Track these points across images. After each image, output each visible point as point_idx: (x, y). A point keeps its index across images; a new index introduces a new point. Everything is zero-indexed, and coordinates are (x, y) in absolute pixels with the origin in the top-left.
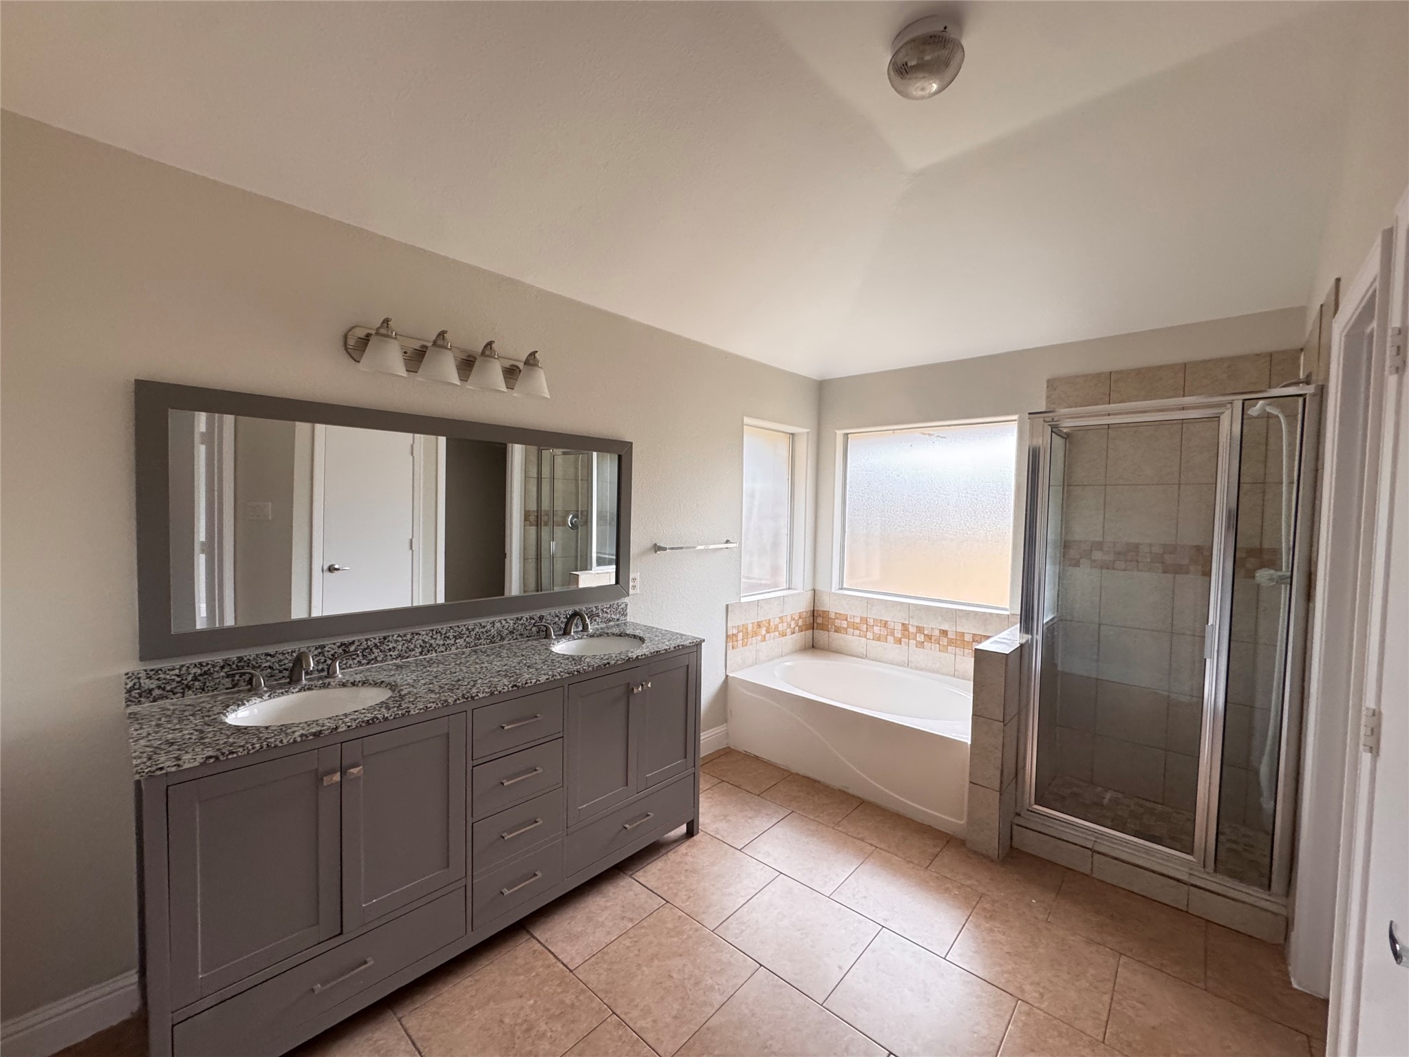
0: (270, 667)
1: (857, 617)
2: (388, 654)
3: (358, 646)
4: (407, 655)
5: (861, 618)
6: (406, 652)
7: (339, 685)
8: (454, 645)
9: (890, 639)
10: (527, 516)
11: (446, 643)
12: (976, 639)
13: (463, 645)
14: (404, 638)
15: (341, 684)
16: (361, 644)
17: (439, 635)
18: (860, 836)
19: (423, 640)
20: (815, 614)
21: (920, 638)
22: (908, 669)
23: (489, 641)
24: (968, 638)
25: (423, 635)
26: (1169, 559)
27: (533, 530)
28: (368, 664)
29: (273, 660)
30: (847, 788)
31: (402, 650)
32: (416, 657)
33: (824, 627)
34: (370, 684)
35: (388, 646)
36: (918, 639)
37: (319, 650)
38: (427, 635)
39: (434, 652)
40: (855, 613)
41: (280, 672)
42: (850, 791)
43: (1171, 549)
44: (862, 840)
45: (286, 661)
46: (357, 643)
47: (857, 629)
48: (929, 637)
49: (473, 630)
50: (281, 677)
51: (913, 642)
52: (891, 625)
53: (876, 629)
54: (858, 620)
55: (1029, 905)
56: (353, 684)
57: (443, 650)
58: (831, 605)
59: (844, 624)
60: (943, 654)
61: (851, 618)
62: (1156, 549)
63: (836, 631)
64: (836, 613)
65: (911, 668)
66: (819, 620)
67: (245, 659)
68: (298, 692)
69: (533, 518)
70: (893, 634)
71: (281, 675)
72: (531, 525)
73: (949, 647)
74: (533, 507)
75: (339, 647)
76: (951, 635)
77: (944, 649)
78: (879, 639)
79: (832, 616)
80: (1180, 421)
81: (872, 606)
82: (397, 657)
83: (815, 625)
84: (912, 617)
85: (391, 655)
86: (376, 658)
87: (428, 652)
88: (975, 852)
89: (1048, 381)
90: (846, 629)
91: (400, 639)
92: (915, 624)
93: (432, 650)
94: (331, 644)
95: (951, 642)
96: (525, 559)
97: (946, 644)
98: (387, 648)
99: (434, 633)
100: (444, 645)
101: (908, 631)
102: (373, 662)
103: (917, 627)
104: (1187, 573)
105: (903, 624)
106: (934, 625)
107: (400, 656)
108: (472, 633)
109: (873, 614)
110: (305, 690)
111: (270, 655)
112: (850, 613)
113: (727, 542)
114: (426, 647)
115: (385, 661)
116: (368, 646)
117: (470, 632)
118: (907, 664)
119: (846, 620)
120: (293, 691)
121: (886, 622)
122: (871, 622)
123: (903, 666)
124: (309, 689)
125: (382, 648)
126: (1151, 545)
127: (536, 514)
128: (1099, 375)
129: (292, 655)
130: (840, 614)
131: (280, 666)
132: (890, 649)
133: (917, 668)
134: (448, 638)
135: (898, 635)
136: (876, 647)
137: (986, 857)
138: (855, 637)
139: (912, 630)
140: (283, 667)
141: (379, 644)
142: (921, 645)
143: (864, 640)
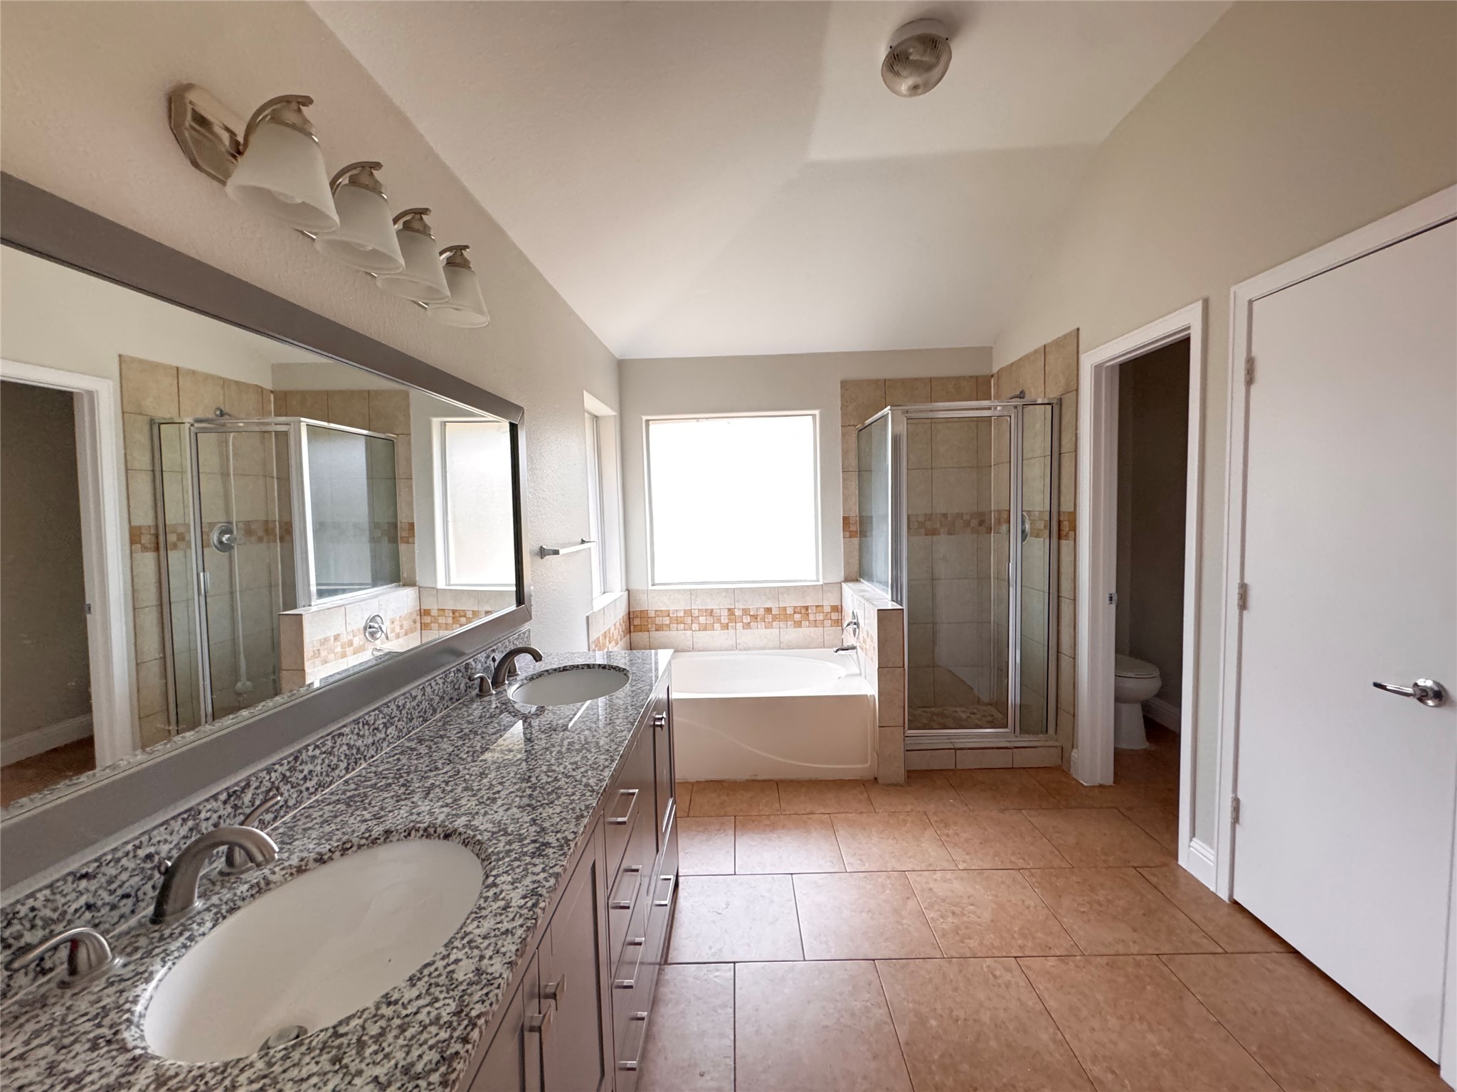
0: (89, 907)
1: (680, 610)
2: (303, 788)
3: (257, 788)
4: (331, 778)
5: (685, 611)
6: (328, 775)
7: (292, 874)
8: (384, 739)
9: (717, 626)
10: (134, 536)
11: (376, 739)
12: (796, 610)
13: (395, 737)
14: (323, 749)
15: (294, 870)
16: (261, 782)
17: (366, 727)
18: (808, 811)
19: (347, 744)
20: (631, 616)
21: (747, 619)
22: (737, 652)
23: (421, 719)
24: (790, 611)
25: (347, 735)
26: (928, 524)
27: (149, 558)
28: (275, 819)
29: (93, 885)
30: (757, 775)
31: (322, 773)
32: (342, 777)
33: (641, 629)
34: (360, 847)
35: (302, 771)
36: (745, 621)
37: (190, 823)
38: (352, 732)
39: (362, 761)
40: (677, 606)
41: (114, 907)
42: (759, 778)
43: (929, 517)
44: (812, 813)
45: (124, 876)
46: (254, 784)
47: (682, 623)
48: (755, 617)
49: (404, 706)
50: (116, 919)
51: (739, 625)
52: (717, 613)
53: (702, 619)
54: (681, 614)
55: (952, 805)
56: (321, 860)
57: (373, 753)
58: (652, 603)
59: (666, 620)
60: (769, 631)
61: (673, 613)
62: (921, 519)
63: (656, 630)
64: (656, 611)
65: (740, 650)
66: (637, 622)
67: (23, 910)
68: (214, 926)
69: (146, 539)
70: (719, 621)
71: (116, 914)
72: (145, 549)
73: (774, 623)
74: (145, 518)
75: (225, 802)
76: (775, 612)
77: (769, 626)
78: (705, 629)
79: (652, 614)
80: (930, 420)
81: (697, 597)
82: (316, 789)
83: (632, 627)
84: (738, 602)
85: (308, 789)
86: (286, 802)
87: (356, 763)
88: (888, 785)
89: (842, 382)
90: (668, 626)
91: (317, 752)
92: (742, 607)
93: (360, 758)
94: (207, 800)
95: (775, 618)
96: (135, 608)
97: (770, 620)
98: (301, 776)
99: (361, 725)
100: (373, 744)
101: (734, 615)
102: (282, 813)
103: (743, 610)
104: (939, 534)
105: (729, 610)
106: (757, 605)
107: (320, 786)
108: (403, 712)
109: (697, 605)
110: (224, 918)
111: (85, 876)
112: (672, 608)
113: (583, 542)
114: (352, 754)
115: (301, 803)
116: (273, 783)
117: (401, 711)
118: (735, 647)
119: (669, 616)
120: (202, 930)
121: (712, 610)
122: (696, 613)
123: (732, 650)
124: (232, 910)
125: (293, 779)
126: (917, 515)
127: (153, 531)
128: (876, 381)
129: (135, 856)
130: (661, 611)
131: (112, 892)
132: (718, 637)
133: (745, 649)
134: (377, 729)
135: (724, 620)
136: (703, 638)
137: (895, 785)
138: (680, 632)
139: (738, 613)
140: (120, 892)
141: (288, 774)
142: (747, 626)
143: (689, 633)
